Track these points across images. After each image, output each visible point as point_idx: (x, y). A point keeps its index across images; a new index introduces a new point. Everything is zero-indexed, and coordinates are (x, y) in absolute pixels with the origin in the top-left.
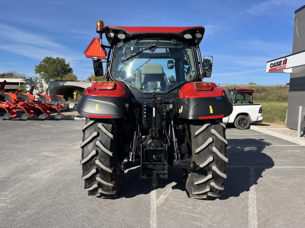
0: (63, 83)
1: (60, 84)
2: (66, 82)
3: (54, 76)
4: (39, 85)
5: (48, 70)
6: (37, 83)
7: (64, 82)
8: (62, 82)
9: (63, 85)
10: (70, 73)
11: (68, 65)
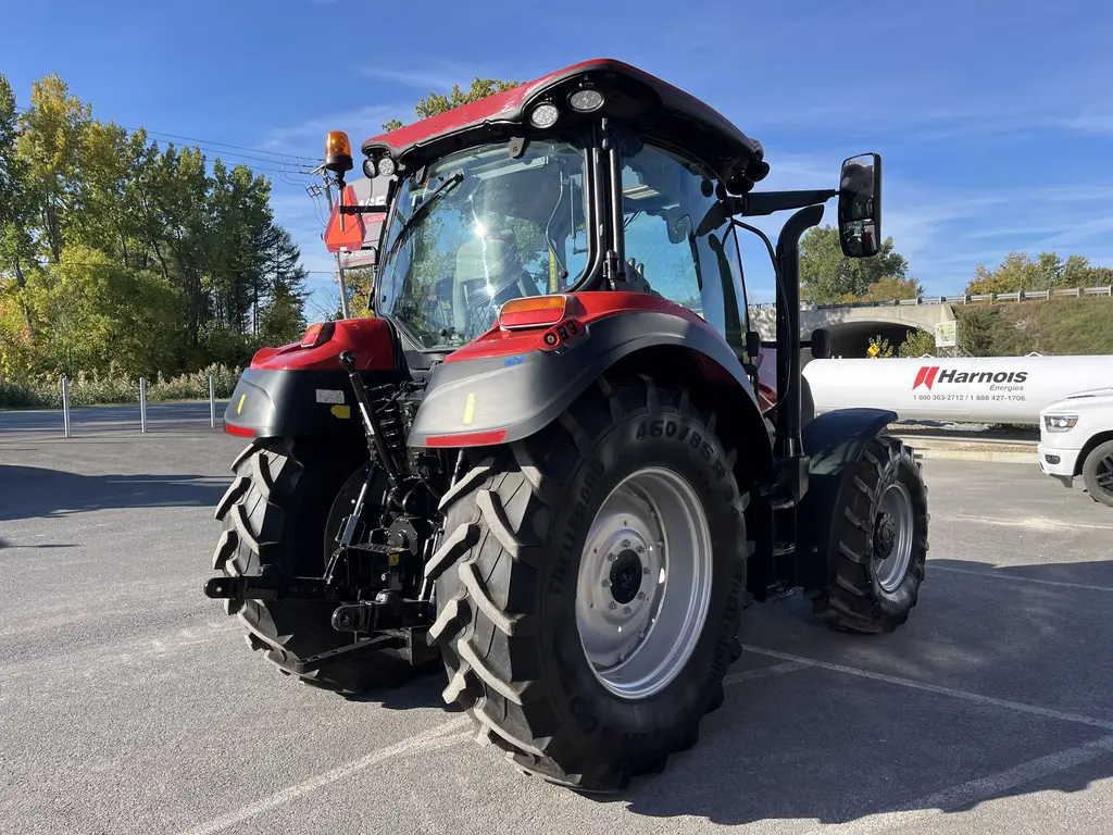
0: (839, 314)
1: (830, 319)
2: (848, 312)
3: (837, 291)
4: (766, 326)
5: (817, 275)
6: (761, 321)
7: (841, 312)
8: (836, 313)
9: (840, 320)
10: (892, 273)
11: (888, 248)
